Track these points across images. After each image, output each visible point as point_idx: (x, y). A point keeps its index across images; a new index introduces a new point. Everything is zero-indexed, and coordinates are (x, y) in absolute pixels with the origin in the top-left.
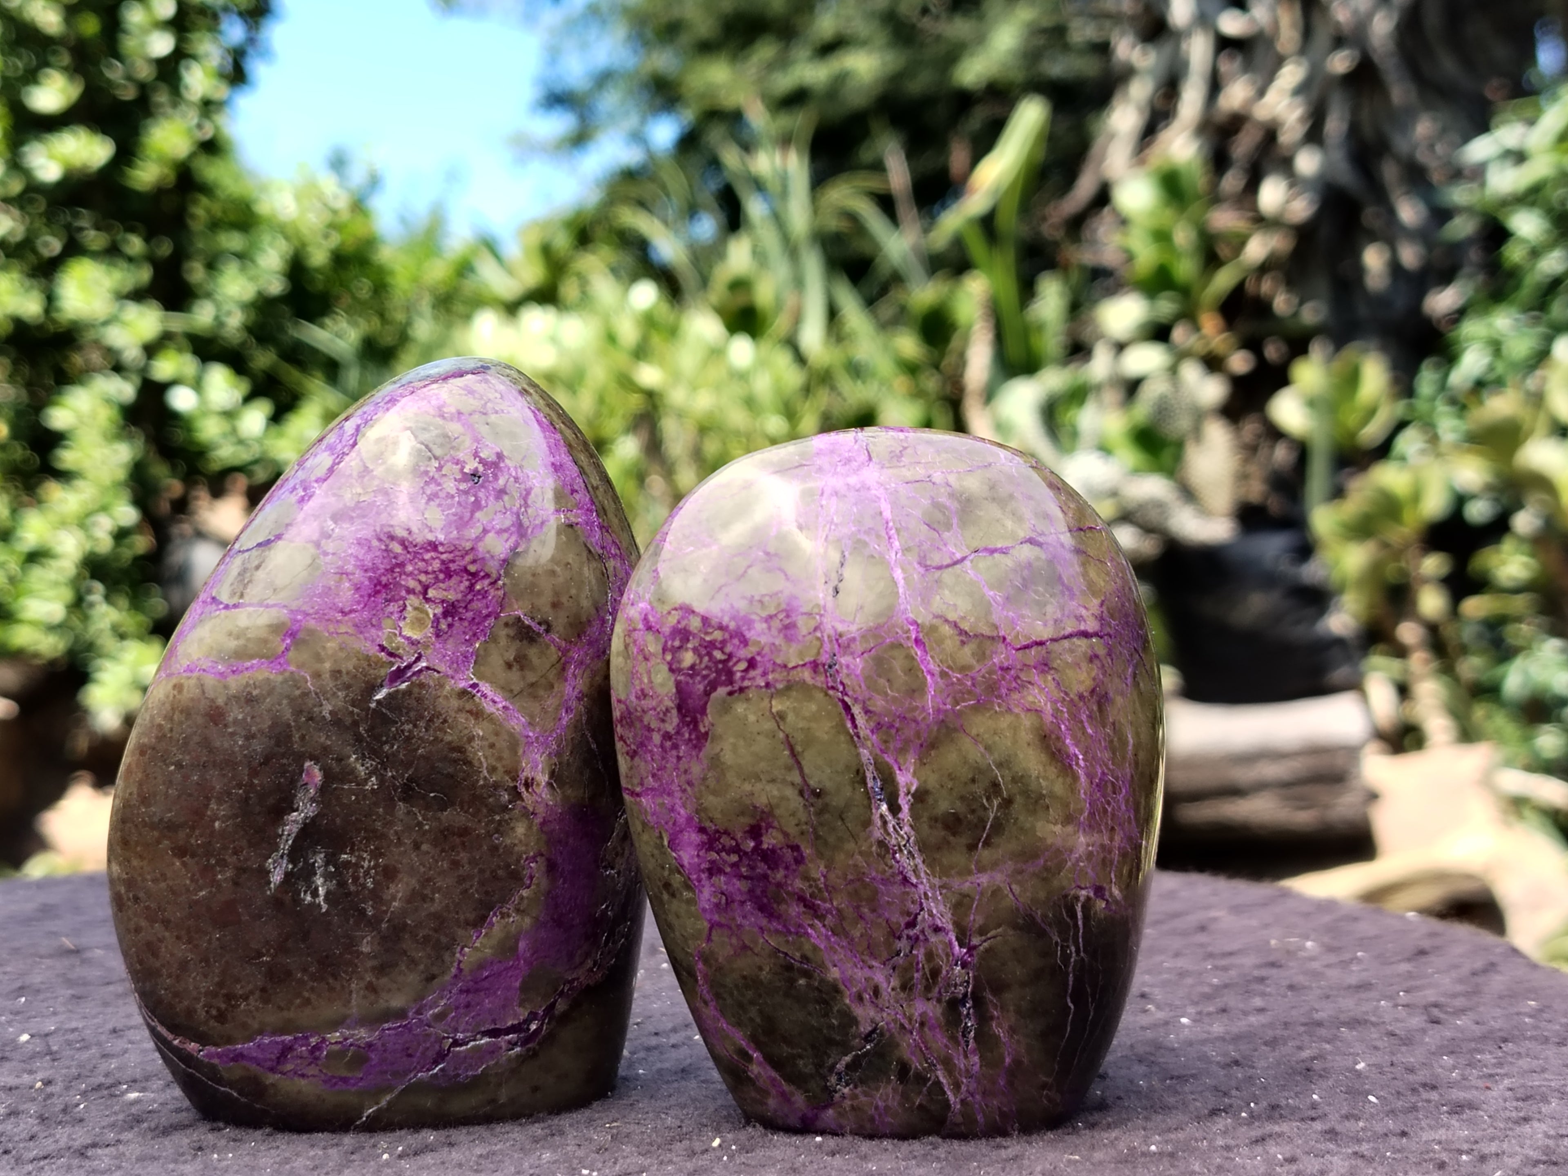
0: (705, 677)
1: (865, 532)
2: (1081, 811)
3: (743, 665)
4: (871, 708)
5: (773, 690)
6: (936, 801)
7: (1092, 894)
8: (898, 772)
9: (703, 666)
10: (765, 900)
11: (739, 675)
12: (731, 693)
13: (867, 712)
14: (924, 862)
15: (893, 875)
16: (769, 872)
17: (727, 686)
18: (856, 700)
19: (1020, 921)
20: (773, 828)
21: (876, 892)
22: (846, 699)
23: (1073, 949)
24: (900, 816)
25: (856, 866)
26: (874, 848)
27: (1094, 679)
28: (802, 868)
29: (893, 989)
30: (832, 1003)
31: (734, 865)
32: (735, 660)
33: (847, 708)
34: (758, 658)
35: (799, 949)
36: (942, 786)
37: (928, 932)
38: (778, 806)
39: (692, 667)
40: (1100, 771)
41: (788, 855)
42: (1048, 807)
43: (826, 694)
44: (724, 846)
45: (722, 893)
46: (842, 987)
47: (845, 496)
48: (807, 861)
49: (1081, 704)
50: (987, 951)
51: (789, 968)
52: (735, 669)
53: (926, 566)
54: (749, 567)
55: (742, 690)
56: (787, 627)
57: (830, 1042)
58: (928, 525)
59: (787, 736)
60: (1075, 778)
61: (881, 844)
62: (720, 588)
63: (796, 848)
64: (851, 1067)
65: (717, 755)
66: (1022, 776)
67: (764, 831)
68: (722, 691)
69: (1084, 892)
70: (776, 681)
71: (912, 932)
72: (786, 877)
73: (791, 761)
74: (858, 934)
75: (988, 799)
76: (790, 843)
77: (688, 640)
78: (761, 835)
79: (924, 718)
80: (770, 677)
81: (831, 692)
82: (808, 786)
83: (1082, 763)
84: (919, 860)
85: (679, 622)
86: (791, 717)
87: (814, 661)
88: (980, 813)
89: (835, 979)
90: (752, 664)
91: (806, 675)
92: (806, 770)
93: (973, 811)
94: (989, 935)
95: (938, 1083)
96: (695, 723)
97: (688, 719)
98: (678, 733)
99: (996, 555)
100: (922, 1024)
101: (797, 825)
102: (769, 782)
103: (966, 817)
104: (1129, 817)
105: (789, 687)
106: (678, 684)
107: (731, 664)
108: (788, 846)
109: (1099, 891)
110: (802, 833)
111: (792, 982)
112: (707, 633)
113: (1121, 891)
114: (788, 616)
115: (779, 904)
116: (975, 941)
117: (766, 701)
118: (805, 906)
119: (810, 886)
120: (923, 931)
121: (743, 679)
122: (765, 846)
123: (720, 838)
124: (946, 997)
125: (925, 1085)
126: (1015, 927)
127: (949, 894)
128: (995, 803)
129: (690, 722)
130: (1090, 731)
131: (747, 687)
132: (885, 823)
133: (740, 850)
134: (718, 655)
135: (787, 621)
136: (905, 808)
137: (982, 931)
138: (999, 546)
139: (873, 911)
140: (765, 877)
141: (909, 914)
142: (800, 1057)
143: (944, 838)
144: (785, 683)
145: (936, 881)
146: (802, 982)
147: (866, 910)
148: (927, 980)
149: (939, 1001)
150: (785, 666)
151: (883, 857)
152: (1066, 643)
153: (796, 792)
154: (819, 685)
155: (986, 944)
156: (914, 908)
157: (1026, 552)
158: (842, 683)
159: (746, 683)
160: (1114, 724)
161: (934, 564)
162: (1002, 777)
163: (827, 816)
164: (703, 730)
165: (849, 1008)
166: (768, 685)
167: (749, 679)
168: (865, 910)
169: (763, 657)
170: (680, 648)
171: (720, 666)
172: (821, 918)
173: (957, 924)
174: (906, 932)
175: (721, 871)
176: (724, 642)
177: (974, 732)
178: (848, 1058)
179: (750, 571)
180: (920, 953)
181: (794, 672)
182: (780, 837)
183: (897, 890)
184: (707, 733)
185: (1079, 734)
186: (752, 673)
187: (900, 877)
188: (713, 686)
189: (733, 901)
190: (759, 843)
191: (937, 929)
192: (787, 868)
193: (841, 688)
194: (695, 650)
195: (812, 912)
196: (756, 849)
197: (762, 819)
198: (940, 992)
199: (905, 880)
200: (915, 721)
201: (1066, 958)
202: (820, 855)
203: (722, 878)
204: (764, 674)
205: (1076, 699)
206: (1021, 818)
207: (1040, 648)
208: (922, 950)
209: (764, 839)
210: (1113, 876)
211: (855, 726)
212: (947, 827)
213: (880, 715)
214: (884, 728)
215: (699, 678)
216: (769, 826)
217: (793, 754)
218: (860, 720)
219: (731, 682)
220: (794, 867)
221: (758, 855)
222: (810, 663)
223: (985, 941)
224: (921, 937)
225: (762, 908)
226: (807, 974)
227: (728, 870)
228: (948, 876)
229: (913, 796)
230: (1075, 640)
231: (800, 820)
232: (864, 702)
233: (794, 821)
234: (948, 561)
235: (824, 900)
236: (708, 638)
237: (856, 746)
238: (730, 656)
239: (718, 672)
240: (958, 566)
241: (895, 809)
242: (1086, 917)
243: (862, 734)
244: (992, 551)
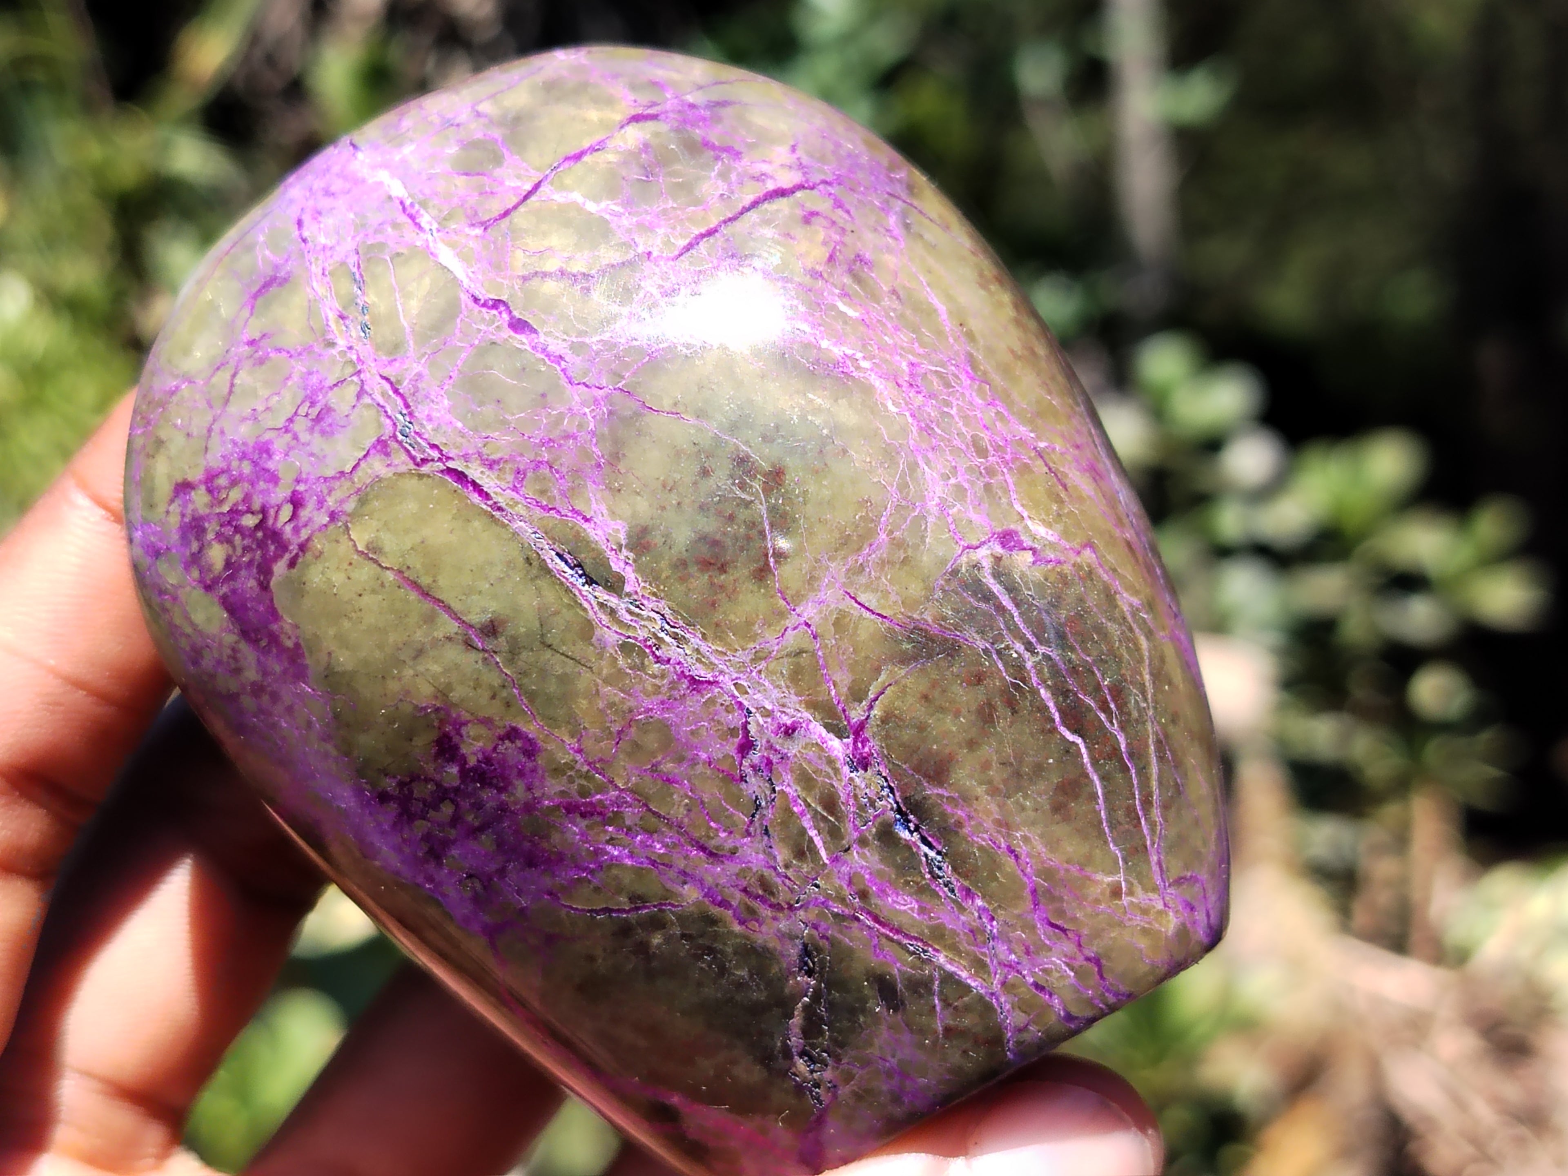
0: (250, 563)
1: (376, 232)
2: (905, 431)
3: (286, 512)
4: (493, 457)
5: (344, 518)
6: (667, 536)
7: (999, 550)
8: (586, 526)
9: (239, 551)
10: (527, 845)
11: (288, 529)
12: (292, 564)
13: (491, 465)
14: (704, 637)
15: (673, 686)
16: (504, 797)
17: (282, 557)
18: (466, 457)
19: (906, 646)
20: (465, 724)
21: (665, 727)
22: (451, 464)
23: (1019, 647)
24: (628, 589)
25: (611, 705)
26: (621, 662)
27: (825, 243)
28: (541, 761)
29: (787, 867)
30: (718, 946)
31: (455, 820)
32: (272, 512)
33: (460, 477)
34: (301, 488)
35: (619, 890)
36: (663, 508)
37: (778, 742)
38: (449, 686)
39: (228, 564)
40: (904, 365)
41: (509, 749)
42: (845, 451)
43: (421, 476)
44: (424, 802)
45: (470, 876)
46: (715, 911)
47: (332, 209)
48: (540, 743)
49: (820, 283)
50: (884, 721)
51: (625, 930)
52: (279, 524)
53: (482, 223)
54: (234, 376)
55: (303, 547)
56: (318, 419)
57: (757, 1010)
58: (467, 174)
59: (400, 572)
60: (868, 389)
61: (625, 648)
62: (210, 430)
63: (513, 734)
64: (811, 1029)
65: (328, 666)
66: (777, 428)
67: (456, 739)
68: (280, 568)
69: (983, 552)
70: (342, 502)
71: (755, 757)
72: (529, 788)
73: (427, 605)
74: (682, 811)
75: (743, 486)
76: (502, 732)
77: (204, 530)
78: (457, 748)
79: (580, 425)
80: (331, 502)
81: (425, 469)
82: (471, 626)
83: (865, 364)
84: (695, 641)
85: (183, 515)
86: (389, 542)
87: (379, 441)
88: (743, 514)
89: (697, 903)
90: (296, 501)
91: (377, 466)
92: (456, 606)
93: (731, 518)
94: (871, 696)
95: (949, 978)
96: (274, 639)
97: (263, 643)
98: (265, 673)
99: (586, 158)
100: (863, 895)
101: (493, 697)
102: (415, 658)
103: (725, 534)
104: (998, 413)
105: (363, 497)
106: (225, 602)
107: (270, 522)
108: (502, 738)
109: (1008, 539)
110: (508, 705)
111: (643, 948)
112: (221, 502)
113: (1048, 525)
114: (313, 404)
115: (547, 837)
116: (856, 714)
117: (344, 539)
118: (583, 815)
119: (571, 780)
120: (771, 747)
121: (296, 530)
122: (472, 761)
123: (411, 792)
124: (871, 830)
125: (931, 992)
126: (904, 659)
127: (773, 665)
128: (757, 486)
129: (269, 643)
130: (852, 313)
131: (309, 539)
132: (613, 612)
133: (446, 791)
134: (249, 521)
135: (314, 412)
136: (630, 574)
137: (857, 694)
138: (586, 144)
139: (680, 760)
140: (503, 808)
141: (733, 732)
142: (734, 1062)
143: (712, 584)
144: (354, 498)
145: (742, 656)
146: (657, 940)
147: (670, 765)
148: (824, 819)
149: (863, 842)
150: (342, 473)
151: (642, 667)
152: (753, 216)
153: (462, 647)
154: (403, 469)
155: (876, 712)
156: (735, 719)
157: (634, 135)
158: (434, 446)
159: (304, 534)
160: (894, 292)
161: (496, 214)
162: (747, 443)
163: (524, 655)
164: (289, 644)
165: (747, 938)
166: (333, 516)
167: (306, 525)
168: (668, 767)
169: (306, 481)
170: (201, 549)
171: (260, 534)
172: (616, 819)
173: (813, 705)
174: (745, 763)
175: (446, 844)
176: (247, 498)
177: (667, 404)
178: (797, 1021)
179: (237, 381)
180: (789, 786)
181: (359, 473)
182: (482, 731)
183: (694, 703)
184: (297, 645)
185: (839, 326)
186: (304, 514)
187: (685, 684)
188: (265, 570)
189: (490, 879)
190: (462, 761)
191: (789, 731)
192: (521, 774)
193: (435, 454)
194: (220, 537)
195: (597, 818)
196: (464, 773)
197: (442, 721)
198: (856, 828)
199: (695, 683)
200: (567, 436)
201: (1018, 668)
202: (553, 721)
203: (455, 852)
204: (321, 503)
205: (807, 280)
206: (812, 488)
207: (712, 239)
208: (788, 777)
209: (464, 750)
210: (1018, 507)
211: (485, 496)
212: (706, 565)
213: (512, 459)
214: (530, 474)
215: (243, 573)
216: (459, 725)
217: (425, 594)
218: (488, 481)
219: (283, 547)
220: (530, 765)
221: (474, 781)
222: (374, 447)
223: (871, 707)
224: (775, 759)
225: (531, 861)
226: (657, 923)
227: (453, 833)
228: (753, 638)
229: (631, 547)
230: (766, 206)
231: (491, 687)
232: (480, 454)
233: (484, 696)
234: (514, 200)
235: (601, 789)
236: (226, 508)
237: (504, 526)
238: (264, 511)
239: (261, 545)
240: (533, 198)
241: (615, 585)
242: (1011, 589)
243: (502, 501)
244: (578, 157)
